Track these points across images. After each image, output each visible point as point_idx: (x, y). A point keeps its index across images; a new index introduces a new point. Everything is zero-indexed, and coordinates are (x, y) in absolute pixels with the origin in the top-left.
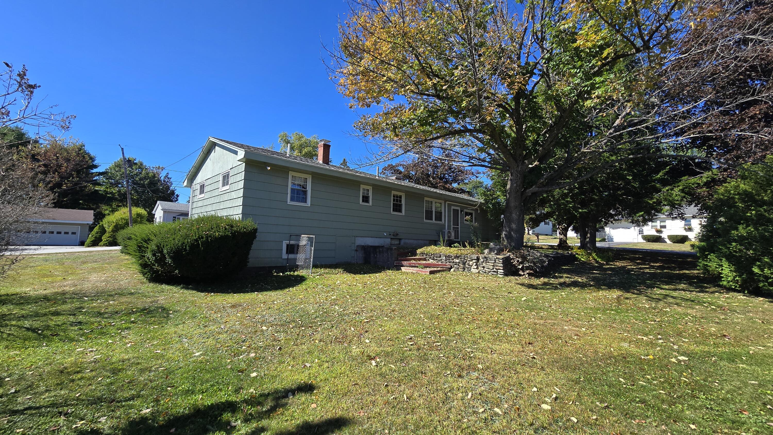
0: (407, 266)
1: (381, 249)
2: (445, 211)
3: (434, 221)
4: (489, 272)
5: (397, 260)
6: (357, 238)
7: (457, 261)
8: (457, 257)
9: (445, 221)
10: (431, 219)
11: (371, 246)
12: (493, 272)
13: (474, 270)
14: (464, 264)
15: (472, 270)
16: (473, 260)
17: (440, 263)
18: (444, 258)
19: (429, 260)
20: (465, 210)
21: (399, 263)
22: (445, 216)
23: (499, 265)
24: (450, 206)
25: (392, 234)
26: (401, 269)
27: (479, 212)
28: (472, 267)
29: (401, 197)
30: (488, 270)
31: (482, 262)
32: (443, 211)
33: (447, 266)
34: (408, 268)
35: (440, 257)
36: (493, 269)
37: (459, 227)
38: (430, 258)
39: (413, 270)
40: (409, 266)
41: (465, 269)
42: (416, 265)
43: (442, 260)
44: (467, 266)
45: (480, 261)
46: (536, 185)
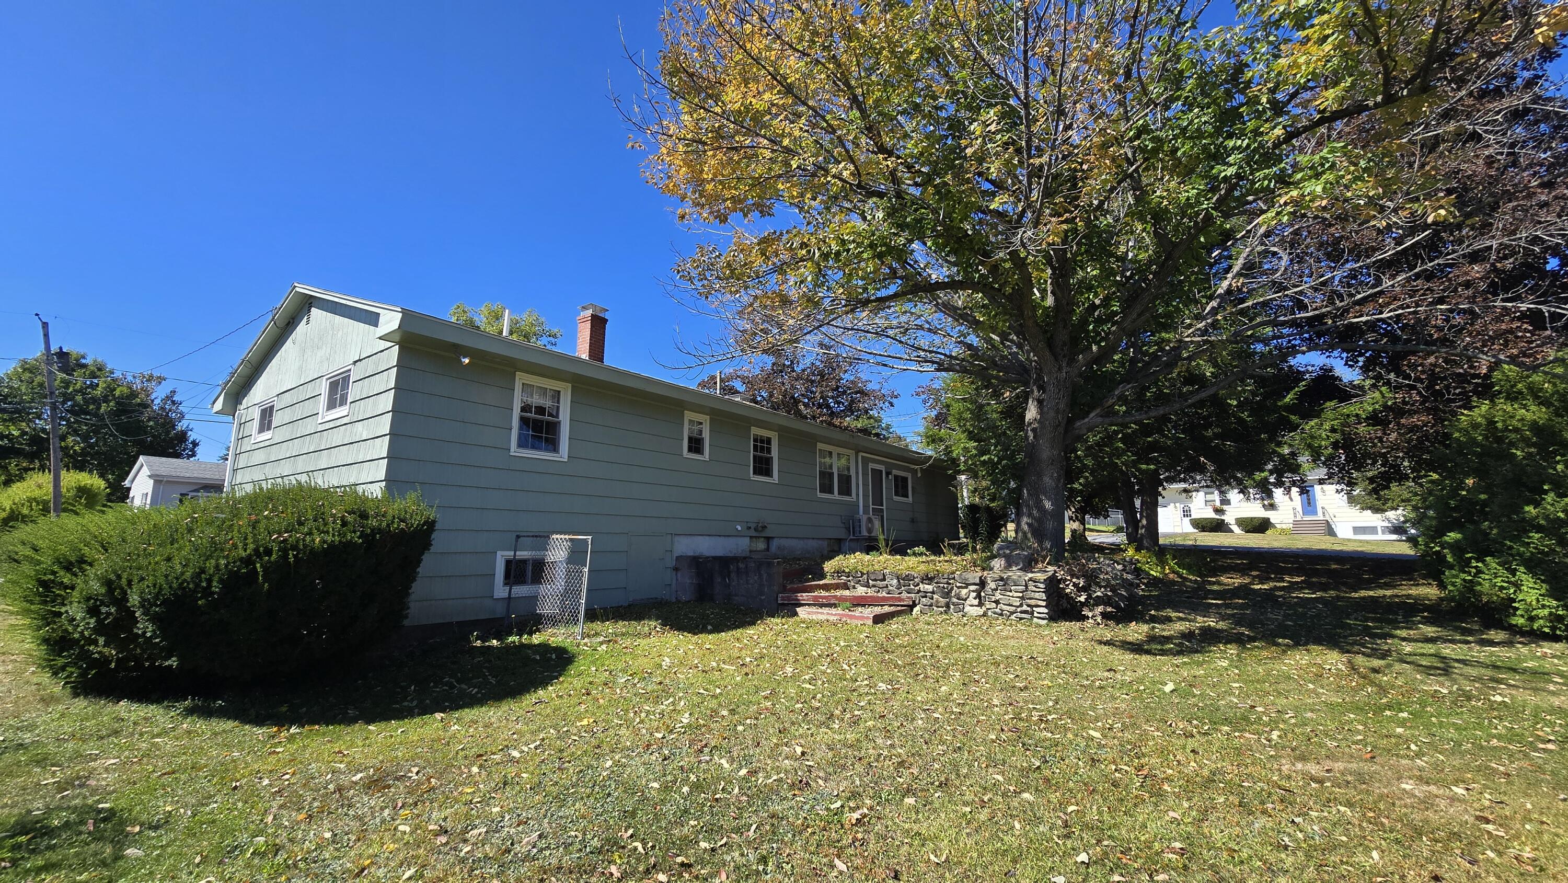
0: (809, 605)
1: (741, 565)
2: (857, 473)
3: (836, 495)
4: (1012, 613)
5: (784, 590)
6: (677, 538)
7: (929, 588)
8: (928, 579)
9: (858, 495)
10: (831, 491)
11: (715, 558)
12: (1021, 612)
13: (972, 609)
14: (947, 595)
15: (967, 609)
16: (968, 585)
17: (884, 594)
18: (895, 581)
19: (854, 587)
20: (895, 472)
21: (789, 598)
22: (858, 485)
23: (1037, 595)
24: (866, 461)
25: (753, 526)
26: (796, 614)
27: (919, 475)
28: (968, 602)
29: (769, 441)
30: (1008, 608)
31: (993, 590)
32: (853, 473)
33: (903, 600)
34: (814, 609)
35: (884, 580)
36: (1021, 605)
37: (884, 507)
38: (858, 582)
39: (828, 614)
40: (814, 605)
41: (948, 606)
42: (832, 602)
43: (890, 588)
44: (955, 600)
45: (987, 588)
46: (1098, 410)
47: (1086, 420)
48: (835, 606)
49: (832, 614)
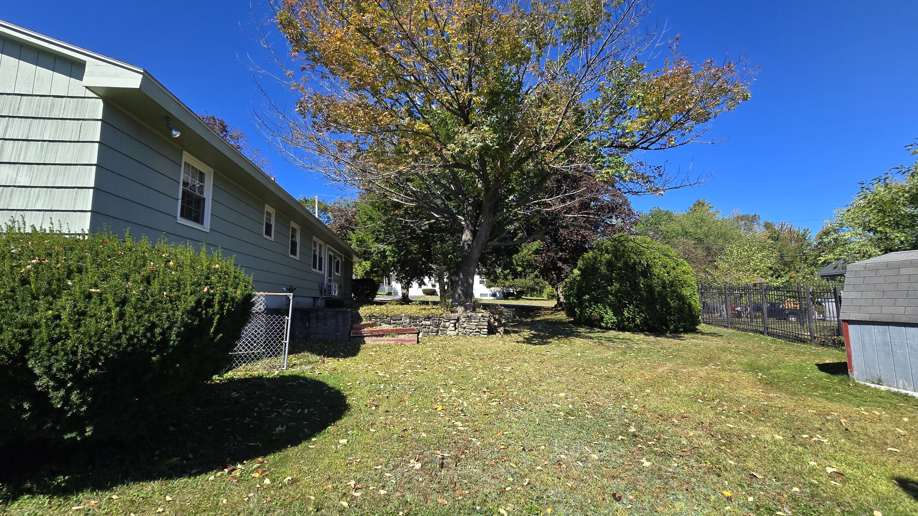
0: (368, 336)
1: (320, 313)
2: (325, 257)
3: (317, 270)
4: (471, 333)
5: (352, 329)
7: (428, 323)
8: (428, 318)
9: (325, 271)
10: (316, 267)
12: (476, 332)
13: (451, 332)
14: (438, 326)
15: (448, 332)
16: (450, 320)
17: (401, 328)
18: (408, 320)
19: (380, 325)
20: (337, 258)
21: (357, 333)
22: (325, 264)
23: (484, 323)
26: (365, 341)
27: (344, 260)
28: (449, 329)
29: (296, 232)
30: (470, 331)
31: (463, 322)
32: (323, 257)
34: (374, 338)
35: (401, 320)
36: (476, 329)
38: (384, 322)
39: (388, 340)
40: (371, 336)
41: (437, 332)
42: (381, 333)
43: (404, 324)
44: (441, 328)
45: (460, 321)
46: (498, 239)
47: (493, 242)
48: (382, 336)
49: (390, 340)
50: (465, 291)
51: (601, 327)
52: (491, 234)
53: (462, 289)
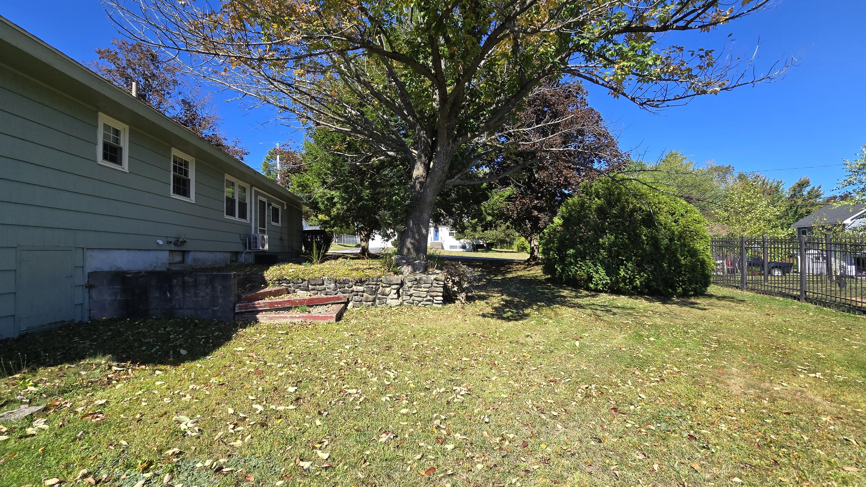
0: (266, 311)
2: (251, 202)
3: (237, 218)
4: (420, 302)
5: (239, 299)
6: (89, 253)
7: (361, 288)
8: (360, 282)
9: (251, 219)
10: (233, 214)
12: (426, 301)
13: (392, 301)
14: (374, 292)
15: (389, 301)
16: (390, 285)
17: (323, 296)
18: (333, 285)
19: (294, 291)
21: (246, 307)
22: (251, 211)
23: (438, 289)
24: (257, 193)
25: (173, 240)
26: (256, 321)
27: (285, 208)
28: (390, 296)
29: (186, 164)
30: (418, 299)
31: (409, 287)
32: (248, 201)
33: (341, 299)
34: (273, 314)
35: (323, 284)
36: (426, 296)
37: (266, 229)
38: (299, 287)
39: (292, 317)
40: (271, 310)
41: (374, 301)
42: (286, 306)
43: (327, 290)
44: (380, 296)
45: (405, 286)
46: (460, 175)
47: (453, 180)
48: (288, 309)
49: (295, 317)
50: (416, 243)
51: (588, 289)
52: (451, 168)
53: (412, 241)
